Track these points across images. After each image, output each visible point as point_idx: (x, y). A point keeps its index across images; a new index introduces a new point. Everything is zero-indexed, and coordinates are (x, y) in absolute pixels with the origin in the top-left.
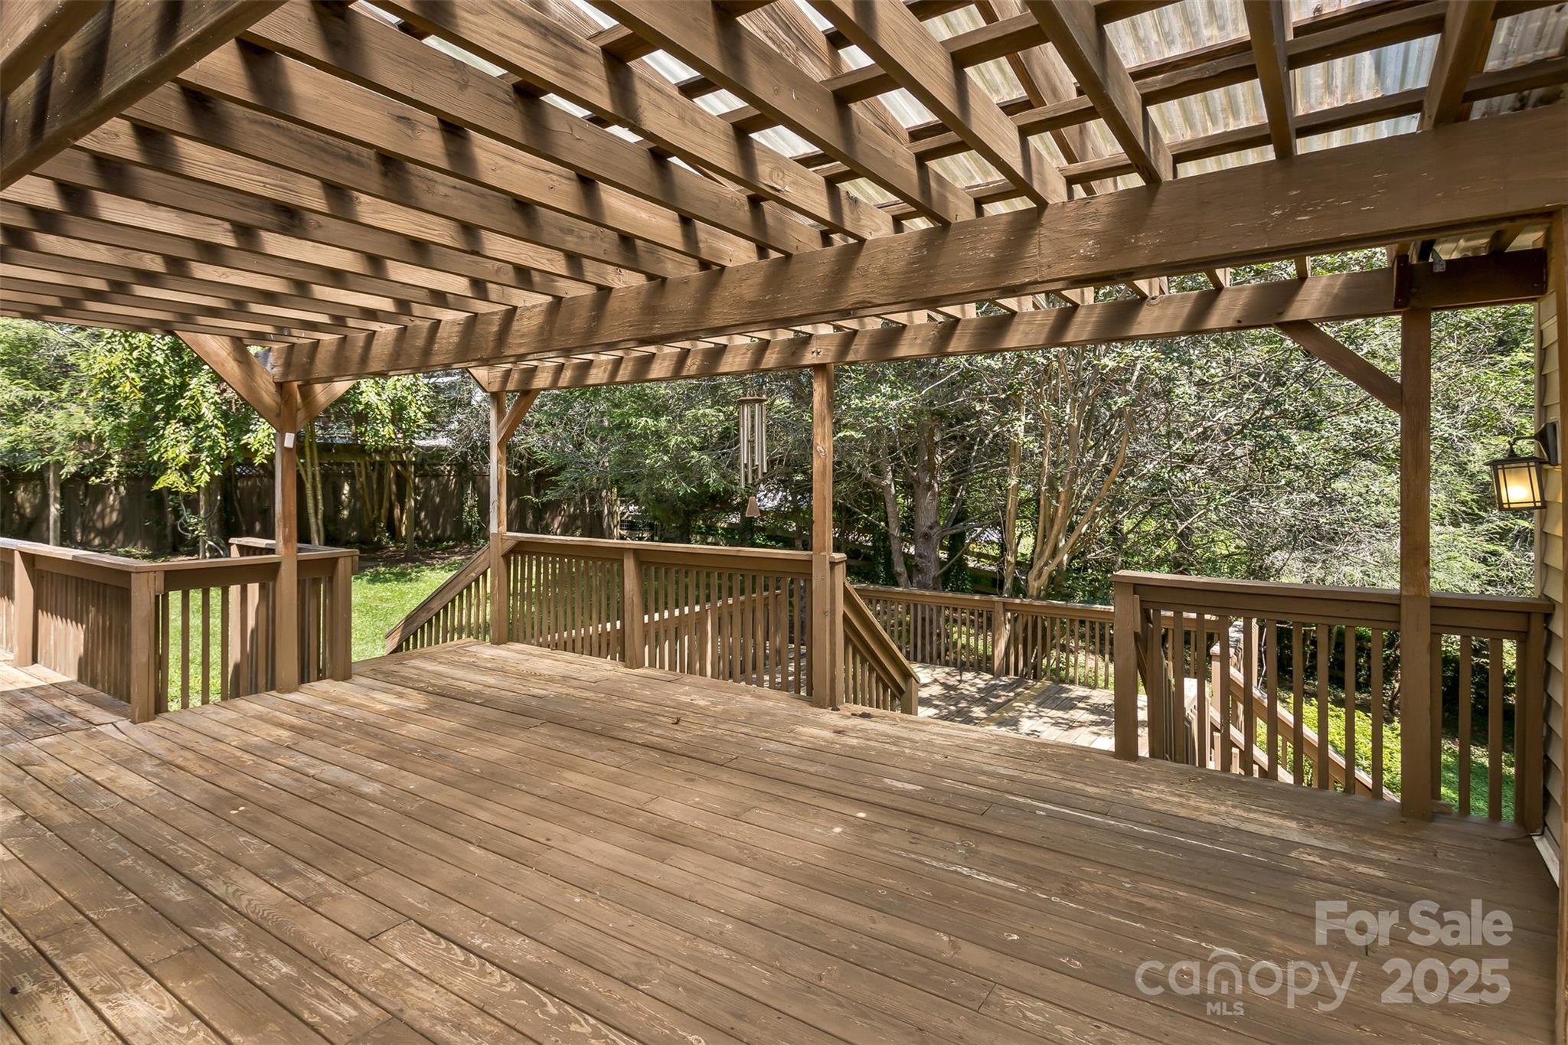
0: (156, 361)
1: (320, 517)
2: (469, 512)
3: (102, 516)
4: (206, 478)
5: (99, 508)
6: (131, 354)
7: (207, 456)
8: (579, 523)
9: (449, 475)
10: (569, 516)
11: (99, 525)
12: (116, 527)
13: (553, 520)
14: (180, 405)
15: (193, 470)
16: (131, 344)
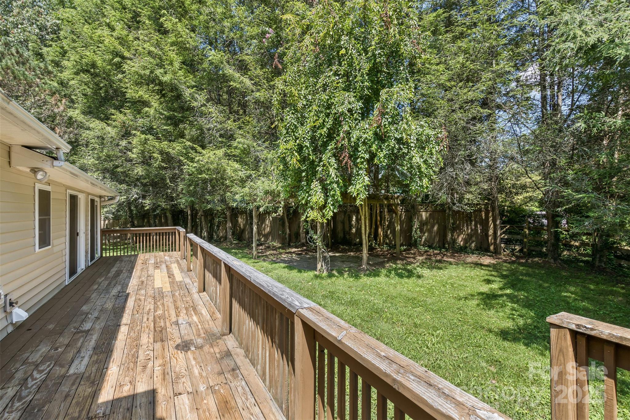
0: (306, 146)
1: (367, 235)
2: (415, 231)
3: (264, 229)
4: (331, 214)
5: (263, 226)
6: (296, 142)
7: (332, 201)
8: (474, 239)
9: (402, 212)
10: (468, 235)
11: (263, 233)
12: (269, 233)
13: (458, 237)
14: (318, 170)
15: (324, 209)
16: (295, 137)
